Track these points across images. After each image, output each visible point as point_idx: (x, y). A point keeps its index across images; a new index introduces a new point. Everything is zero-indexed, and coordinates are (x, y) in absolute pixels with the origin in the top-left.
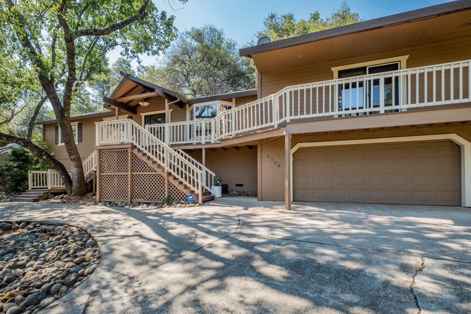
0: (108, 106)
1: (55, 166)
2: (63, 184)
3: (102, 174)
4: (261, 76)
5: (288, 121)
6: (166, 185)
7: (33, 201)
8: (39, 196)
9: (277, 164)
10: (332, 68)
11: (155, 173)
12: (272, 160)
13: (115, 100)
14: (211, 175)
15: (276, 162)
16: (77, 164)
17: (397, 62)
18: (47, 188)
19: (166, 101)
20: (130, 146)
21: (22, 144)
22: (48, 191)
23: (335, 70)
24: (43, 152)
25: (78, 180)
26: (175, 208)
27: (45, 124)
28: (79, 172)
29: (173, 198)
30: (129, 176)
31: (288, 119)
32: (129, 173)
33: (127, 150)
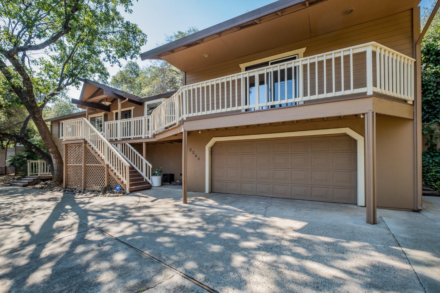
0: (82, 106)
1: (42, 157)
2: (49, 172)
3: (68, 165)
4: (186, 75)
5: (185, 119)
6: (106, 176)
7: (22, 186)
8: (28, 182)
9: (198, 157)
10: (240, 65)
11: (101, 165)
12: (193, 153)
13: (86, 101)
14: (149, 167)
15: (196, 155)
16: (55, 155)
17: (295, 56)
18: (38, 175)
19: (119, 100)
20: (83, 141)
21: (15, 140)
22: (37, 178)
23: (243, 66)
24: (33, 146)
25: (58, 169)
26: (105, 197)
27: (52, 120)
28: (58, 162)
29: (112, 187)
30: (83, 167)
31: (185, 117)
32: (83, 164)
33: (81, 144)
